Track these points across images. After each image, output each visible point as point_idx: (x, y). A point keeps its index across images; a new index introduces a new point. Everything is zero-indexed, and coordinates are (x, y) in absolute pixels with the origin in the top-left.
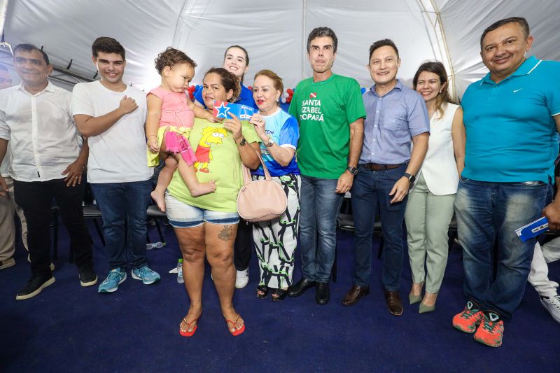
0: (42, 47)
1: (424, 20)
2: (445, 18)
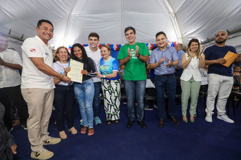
0: (11, 29)
1: (170, 16)
2: (178, 15)
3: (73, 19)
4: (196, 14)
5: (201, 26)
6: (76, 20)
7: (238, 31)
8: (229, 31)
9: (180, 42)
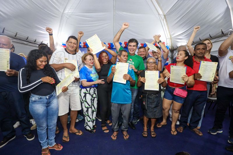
0: (4, 28)
2: (167, 17)
3: (66, 17)
4: (183, 18)
5: (188, 29)
7: (219, 37)
8: (211, 36)
9: (168, 42)
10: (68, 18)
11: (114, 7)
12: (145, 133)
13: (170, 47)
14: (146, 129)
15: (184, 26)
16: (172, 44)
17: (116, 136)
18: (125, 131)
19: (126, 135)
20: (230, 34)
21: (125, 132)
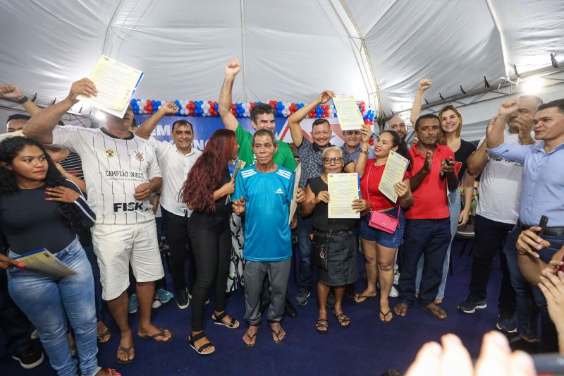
2: (369, 43)
3: (118, 36)
4: (404, 46)
5: (413, 73)
6: (126, 38)
7: (480, 93)
8: (465, 91)
9: (372, 102)
10: (123, 39)
11: (243, 14)
12: (323, 323)
13: (377, 114)
14: (323, 313)
15: (407, 66)
16: (380, 107)
17: (255, 337)
18: (277, 322)
19: (279, 332)
20: (501, 88)
21: (276, 324)
